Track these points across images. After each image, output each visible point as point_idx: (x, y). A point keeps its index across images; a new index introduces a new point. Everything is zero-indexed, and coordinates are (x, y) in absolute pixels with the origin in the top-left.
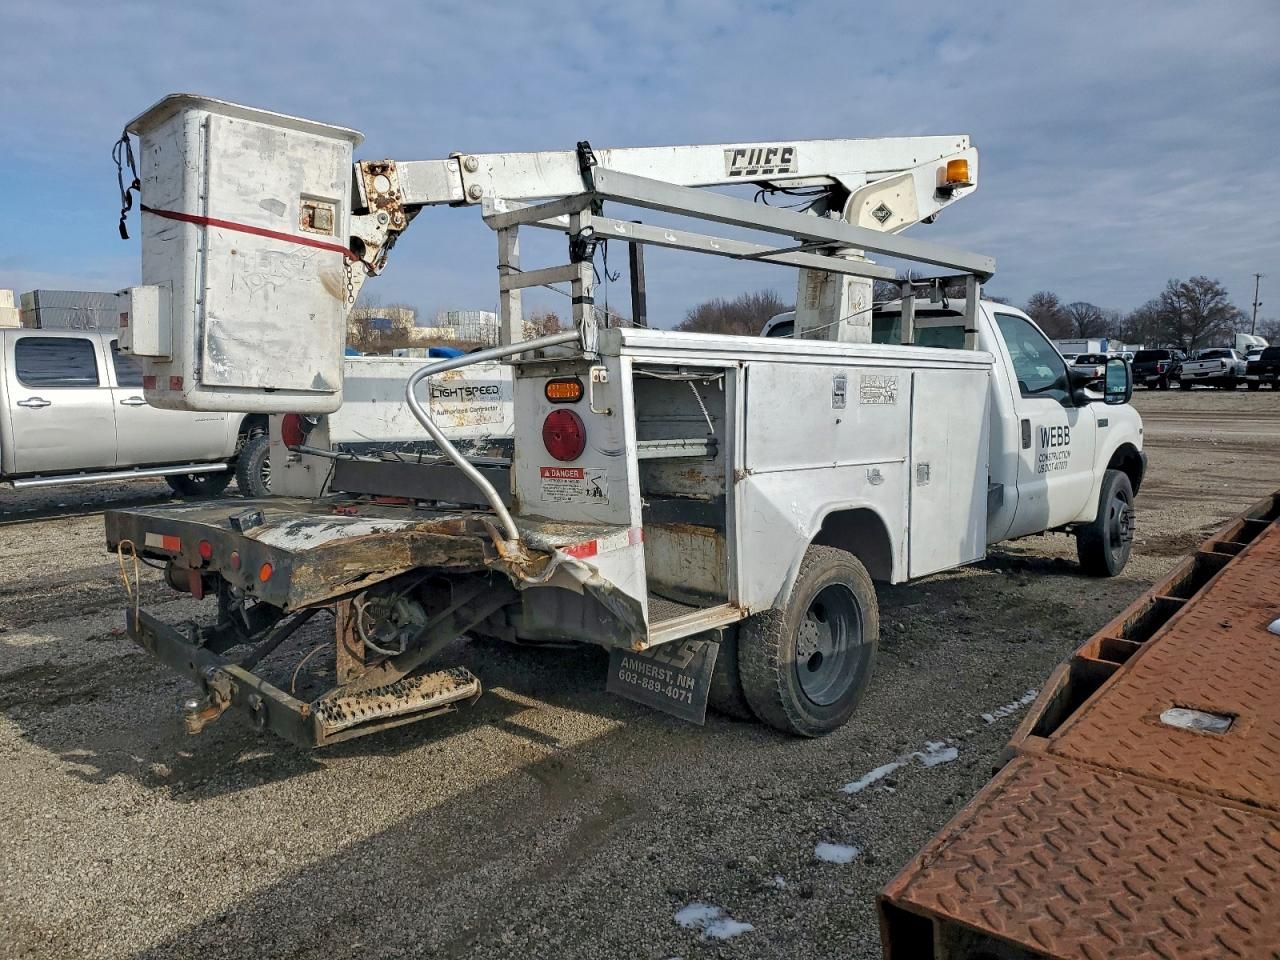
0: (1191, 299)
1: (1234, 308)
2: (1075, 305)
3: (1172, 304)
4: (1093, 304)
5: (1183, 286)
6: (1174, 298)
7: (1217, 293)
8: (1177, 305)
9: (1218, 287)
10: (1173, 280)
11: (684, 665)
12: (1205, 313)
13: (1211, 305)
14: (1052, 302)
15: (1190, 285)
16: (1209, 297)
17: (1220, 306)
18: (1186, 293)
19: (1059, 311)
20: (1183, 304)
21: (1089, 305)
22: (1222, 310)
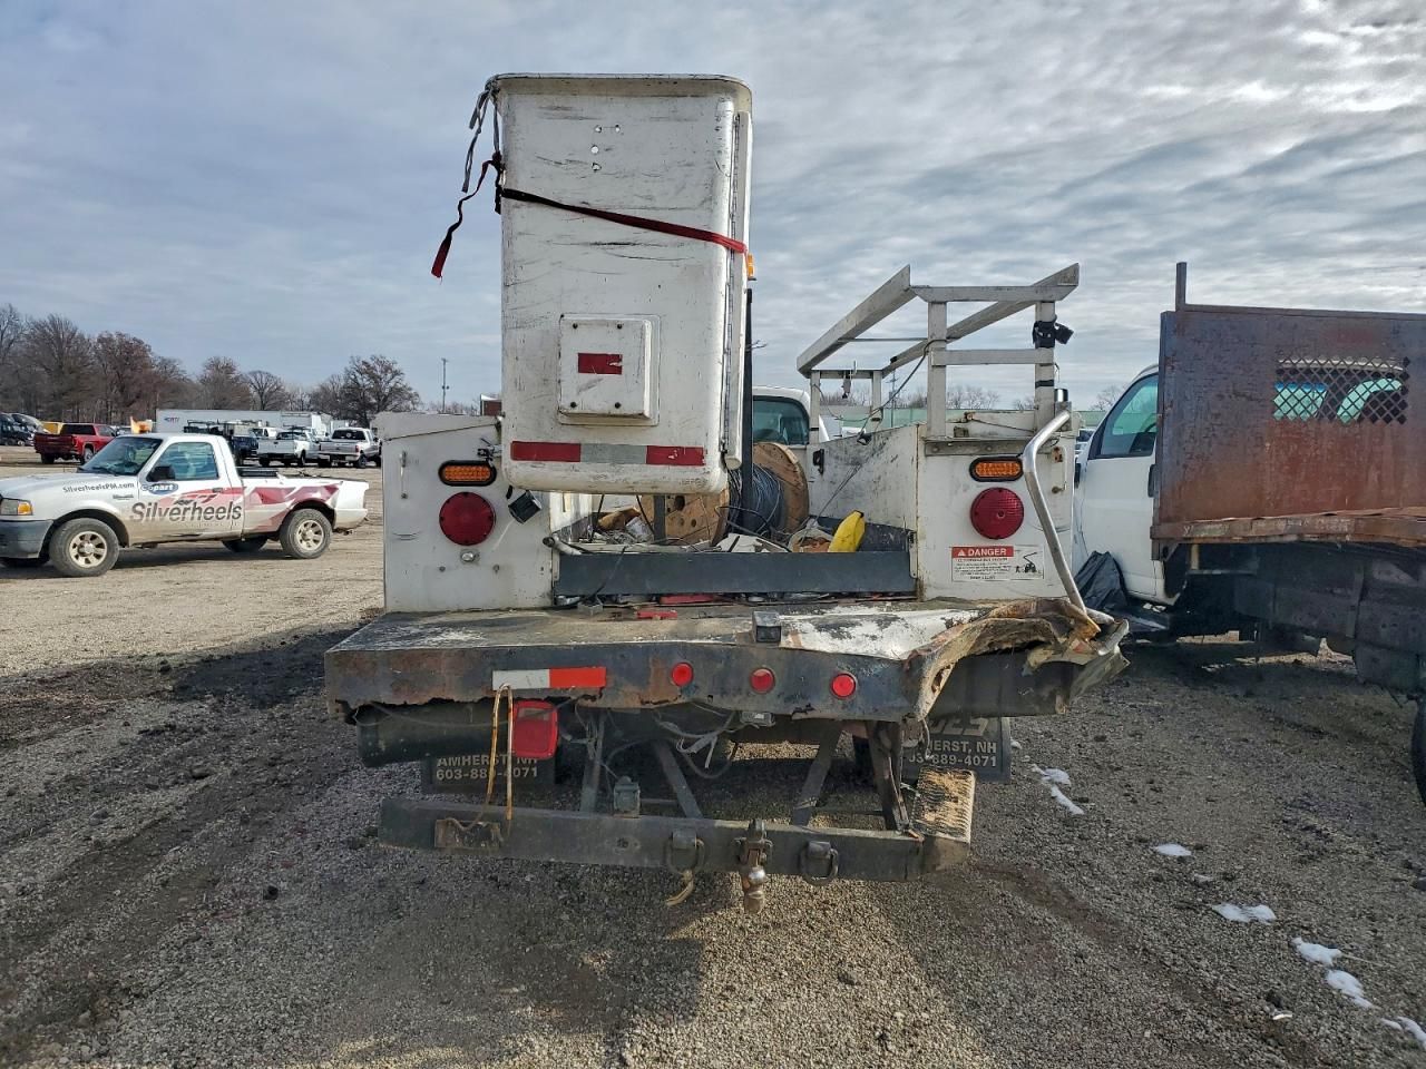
0: (373, 377)
1: (410, 389)
2: (254, 374)
3: (355, 380)
4: (273, 374)
5: (365, 363)
6: (357, 374)
7: (396, 373)
8: (360, 381)
9: (395, 367)
10: (355, 355)
11: (981, 732)
12: (387, 391)
13: (392, 384)
14: (229, 369)
15: (371, 363)
16: (389, 375)
17: (399, 386)
18: (368, 370)
19: (237, 378)
20: (364, 381)
21: (269, 375)
22: (399, 390)
